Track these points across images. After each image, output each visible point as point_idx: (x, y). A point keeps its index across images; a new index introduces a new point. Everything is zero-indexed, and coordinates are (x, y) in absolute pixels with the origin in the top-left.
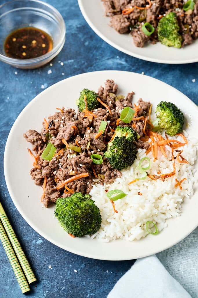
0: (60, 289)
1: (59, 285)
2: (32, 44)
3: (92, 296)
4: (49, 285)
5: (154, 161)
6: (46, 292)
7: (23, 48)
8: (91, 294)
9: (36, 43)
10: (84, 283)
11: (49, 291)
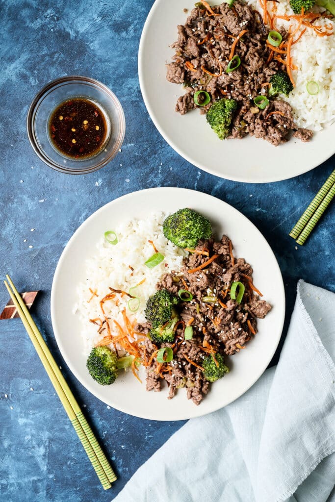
0: (119, 430)
1: (117, 426)
2: (84, 125)
3: (150, 438)
4: (108, 427)
5: (125, 308)
6: (105, 432)
7: (71, 131)
8: (149, 436)
9: (87, 124)
10: (143, 425)
11: (108, 431)
